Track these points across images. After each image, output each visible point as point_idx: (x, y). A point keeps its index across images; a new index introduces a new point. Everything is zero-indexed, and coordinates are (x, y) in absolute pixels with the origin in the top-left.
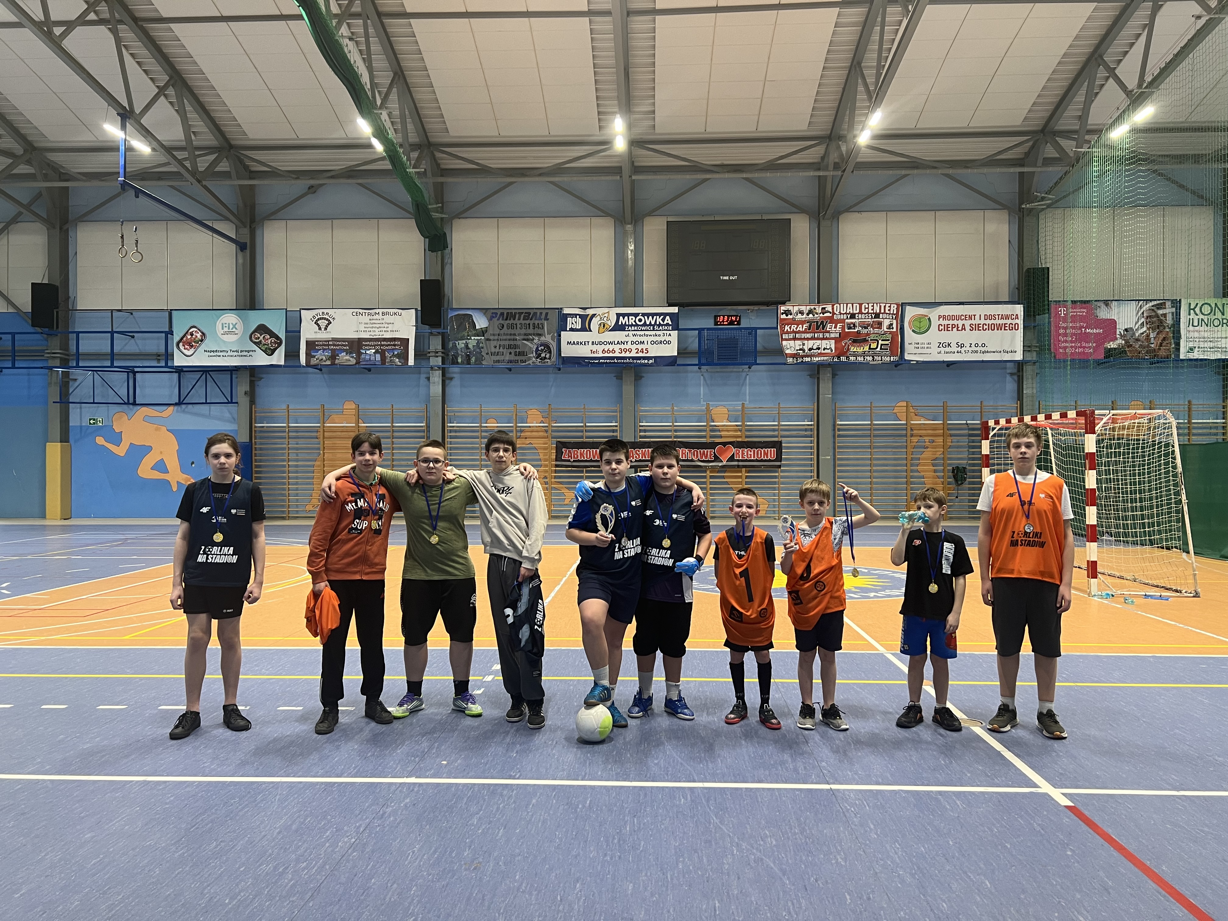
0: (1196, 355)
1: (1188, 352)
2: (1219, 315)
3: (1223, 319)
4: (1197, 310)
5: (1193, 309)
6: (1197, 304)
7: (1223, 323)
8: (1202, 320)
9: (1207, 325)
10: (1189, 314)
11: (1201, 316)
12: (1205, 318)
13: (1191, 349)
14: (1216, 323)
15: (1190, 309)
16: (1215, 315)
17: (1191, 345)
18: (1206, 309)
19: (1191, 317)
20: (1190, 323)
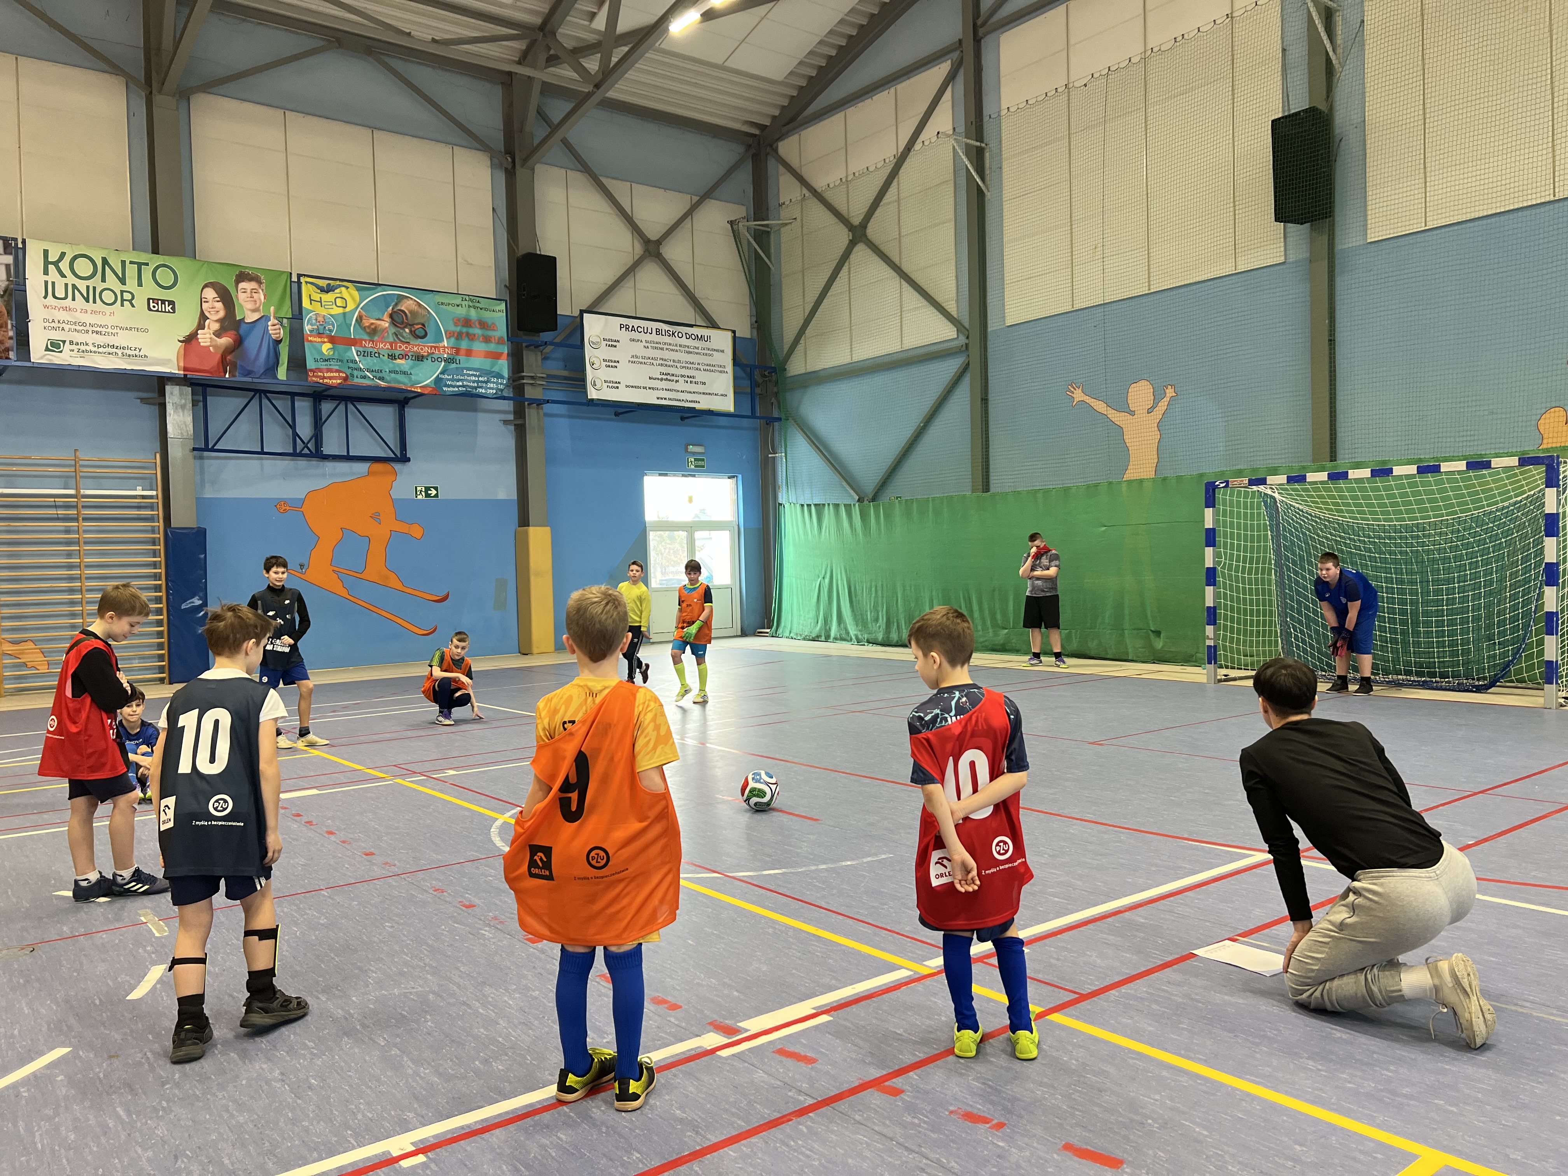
0: (66, 358)
1: (47, 349)
2: (112, 281)
3: (122, 292)
4: (64, 266)
5: (56, 264)
6: (63, 255)
7: (123, 300)
8: (74, 286)
9: (87, 300)
10: (46, 272)
11: (71, 279)
12: (82, 285)
13: (54, 346)
14: (108, 297)
15: (47, 263)
16: (103, 280)
17: (56, 336)
18: (83, 267)
19: (50, 279)
20: (49, 290)
